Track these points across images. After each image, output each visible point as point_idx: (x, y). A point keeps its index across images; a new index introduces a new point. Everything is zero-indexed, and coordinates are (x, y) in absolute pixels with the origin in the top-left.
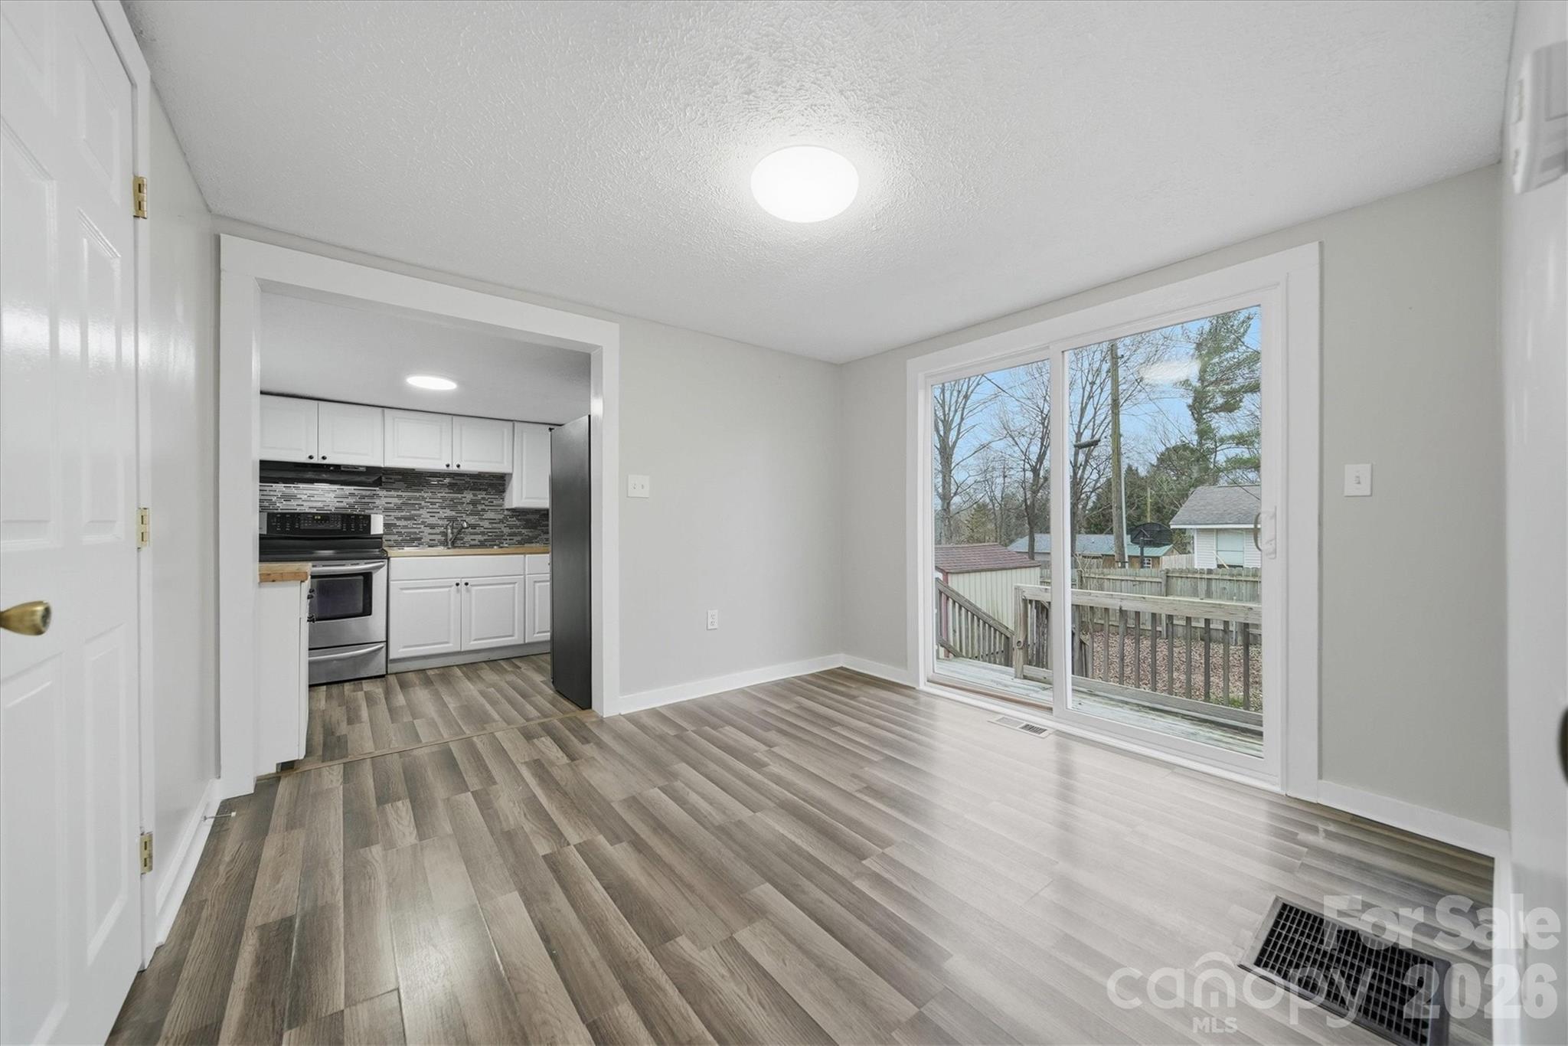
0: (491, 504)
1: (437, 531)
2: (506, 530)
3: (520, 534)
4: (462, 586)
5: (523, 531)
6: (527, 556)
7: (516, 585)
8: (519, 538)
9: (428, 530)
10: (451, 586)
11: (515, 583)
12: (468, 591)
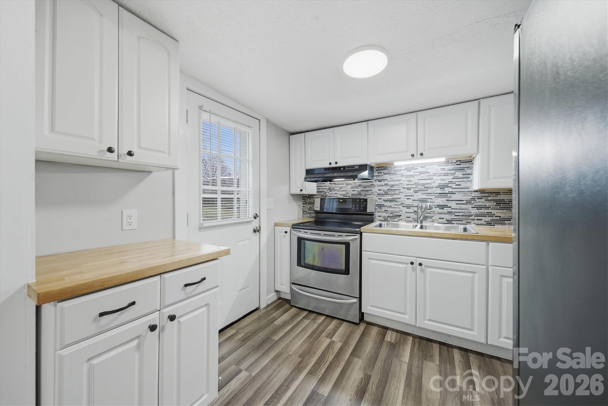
0: (459, 187)
1: (411, 210)
2: (474, 211)
3: (490, 215)
4: (416, 265)
5: (493, 212)
6: (491, 244)
7: (476, 274)
8: (488, 219)
9: (405, 210)
10: (407, 264)
11: (475, 273)
12: (422, 271)
